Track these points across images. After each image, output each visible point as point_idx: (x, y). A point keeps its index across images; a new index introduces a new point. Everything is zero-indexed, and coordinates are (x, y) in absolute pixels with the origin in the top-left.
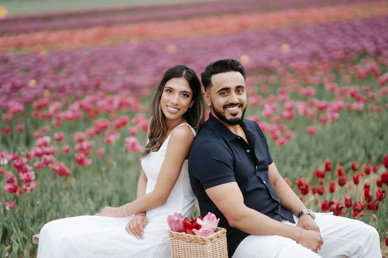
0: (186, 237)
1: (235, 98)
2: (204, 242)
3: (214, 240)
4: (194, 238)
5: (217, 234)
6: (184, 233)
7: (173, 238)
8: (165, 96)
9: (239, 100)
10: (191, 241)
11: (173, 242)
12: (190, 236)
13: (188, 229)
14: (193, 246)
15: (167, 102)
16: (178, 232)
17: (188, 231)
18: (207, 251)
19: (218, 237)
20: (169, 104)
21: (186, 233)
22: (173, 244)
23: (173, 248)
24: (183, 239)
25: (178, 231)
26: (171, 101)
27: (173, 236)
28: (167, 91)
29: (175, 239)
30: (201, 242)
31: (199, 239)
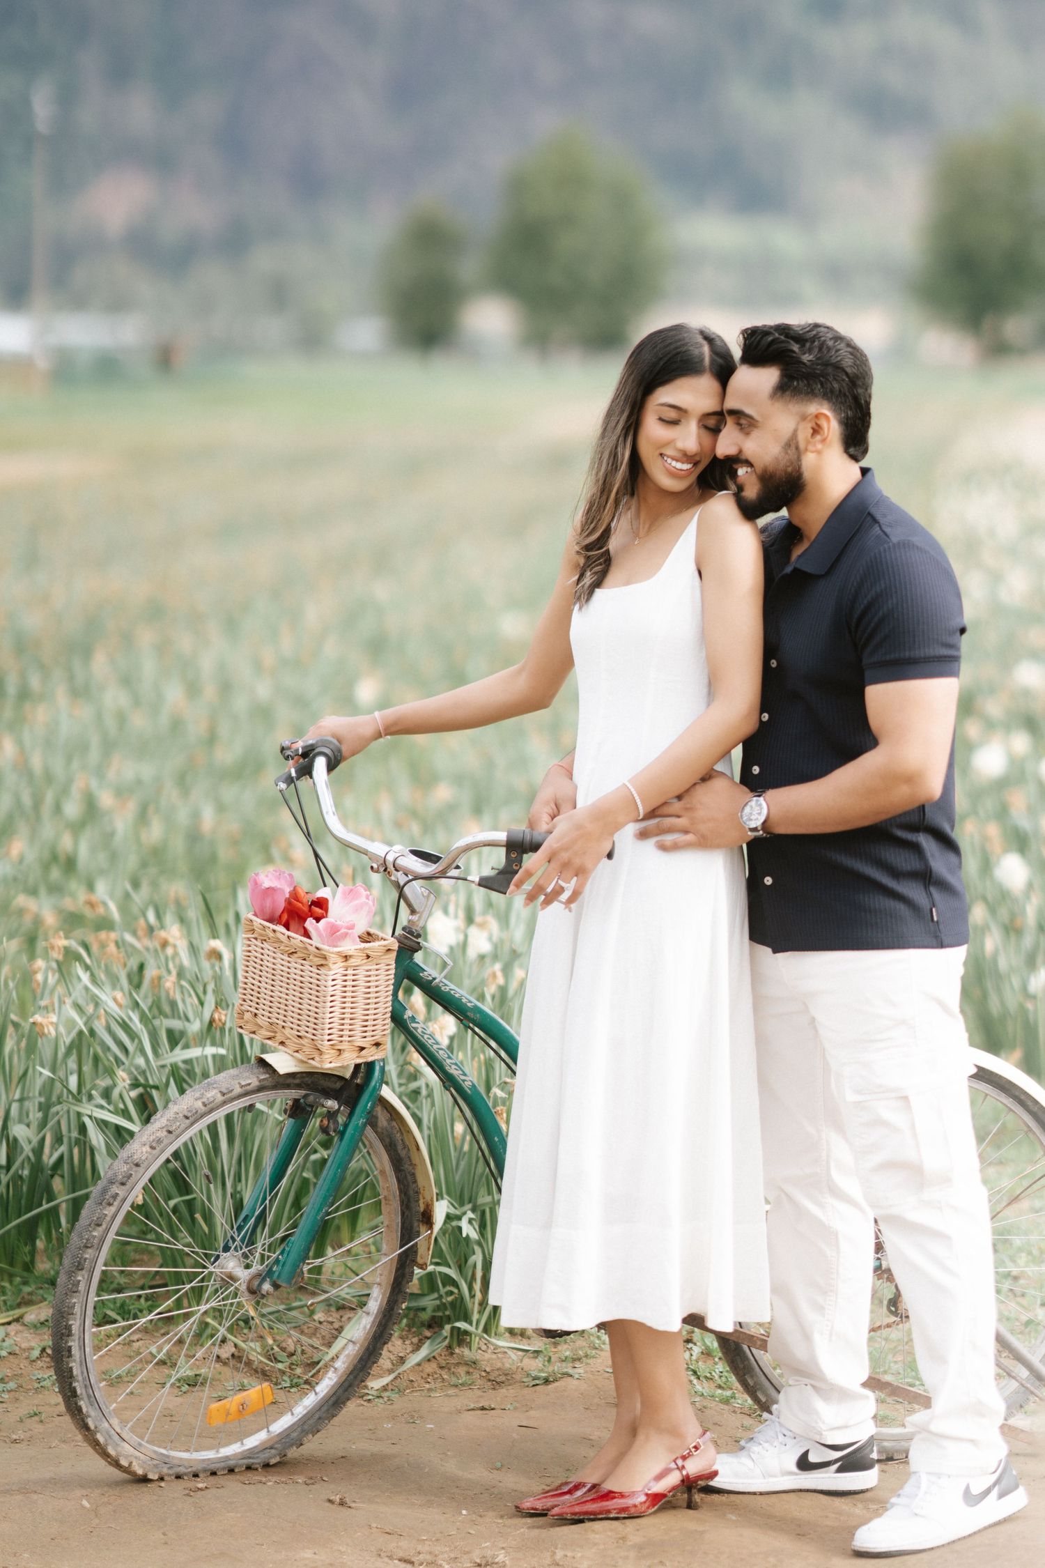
0: (283, 938)
2: (323, 962)
3: (352, 962)
4: (301, 945)
5: (367, 949)
6: (281, 929)
7: (253, 936)
10: (294, 950)
12: (295, 938)
13: (295, 917)
14: (295, 965)
15: (665, 444)
16: (268, 921)
17: (293, 925)
18: (327, 987)
19: (370, 957)
21: (287, 927)
22: (250, 951)
23: (248, 964)
24: (275, 942)
25: (267, 917)
27: (253, 931)
29: (256, 939)
30: (317, 959)
31: (312, 949)
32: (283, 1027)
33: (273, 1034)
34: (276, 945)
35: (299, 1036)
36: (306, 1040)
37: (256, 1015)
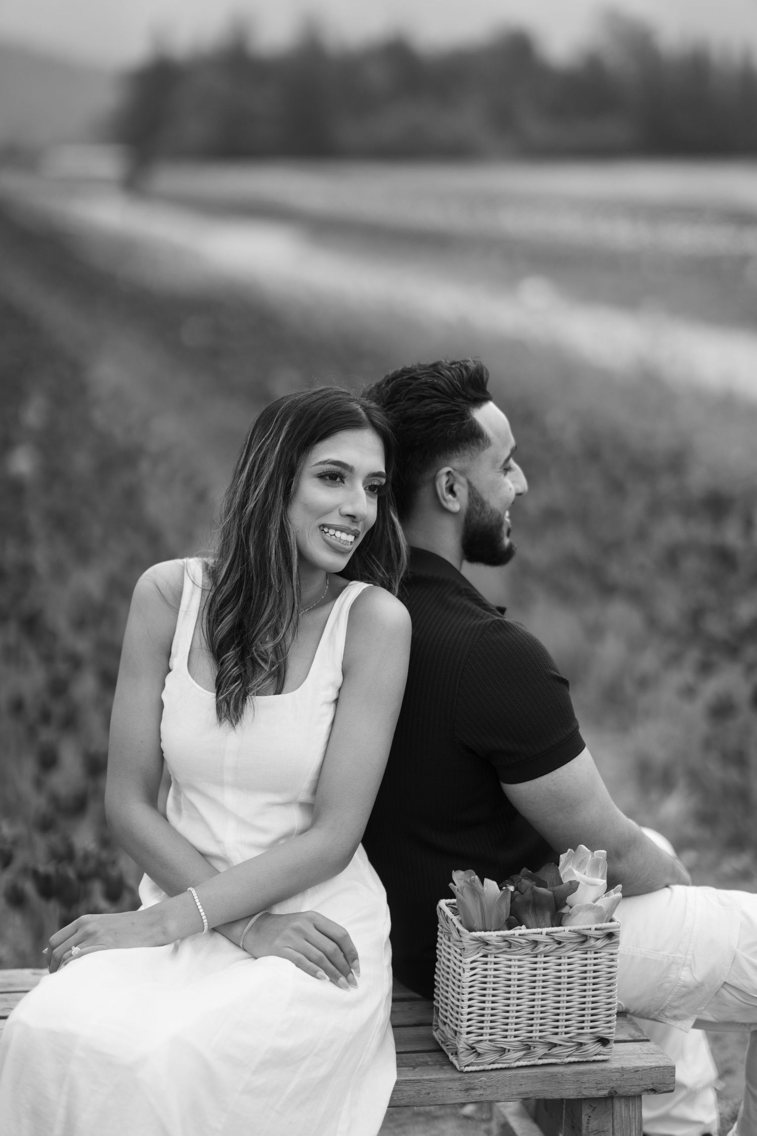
0: (535, 938)
6: (523, 930)
11: (473, 969)
12: (556, 932)
13: (530, 911)
17: (529, 917)
21: (532, 926)
27: (479, 949)
28: (321, 476)
31: (593, 933)
32: (540, 1037)
34: (528, 950)
37: (490, 1041)
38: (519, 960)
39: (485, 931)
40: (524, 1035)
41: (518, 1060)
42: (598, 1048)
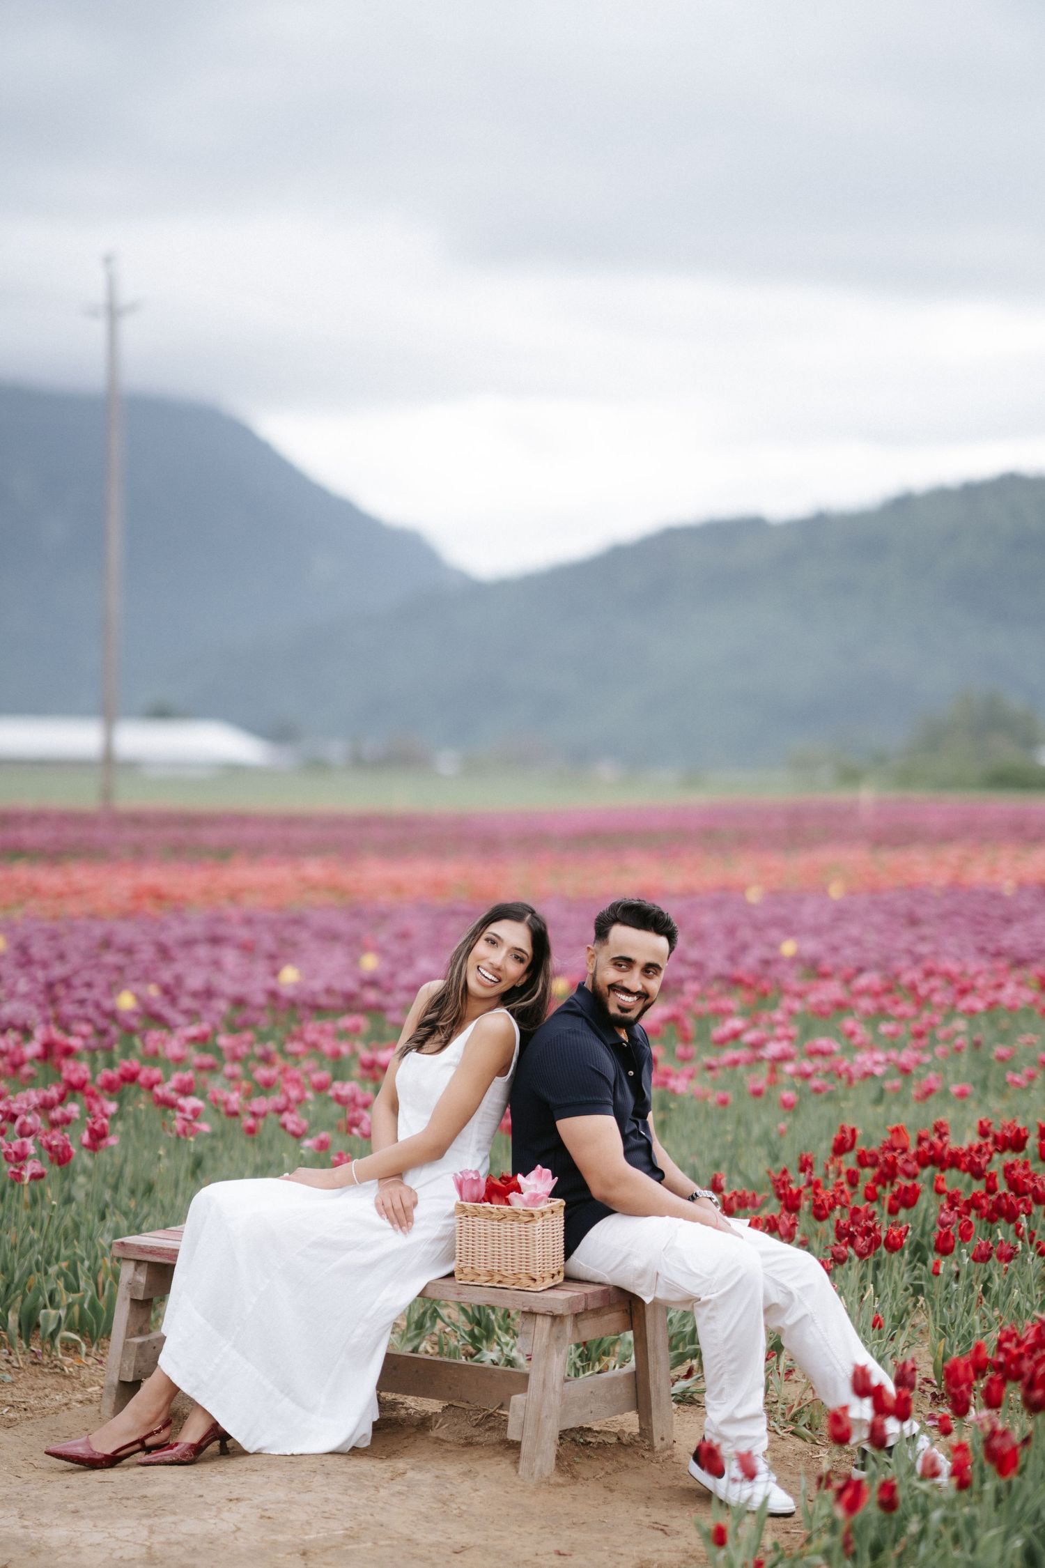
0: (492, 1210)
1: (634, 980)
2: (528, 1219)
3: (547, 1216)
4: (509, 1211)
5: (552, 1207)
6: (488, 1204)
7: (464, 1215)
8: (481, 948)
9: (644, 987)
10: (502, 1217)
11: (461, 1223)
12: (501, 1208)
13: (496, 1195)
14: (505, 1227)
15: (483, 959)
16: (475, 1202)
17: (495, 1199)
18: (535, 1235)
19: (553, 1212)
20: (484, 964)
21: (491, 1203)
24: (485, 1215)
25: (475, 1200)
26: (491, 960)
27: (464, 1211)
28: (487, 940)
29: (467, 1216)
30: (525, 1218)
31: (521, 1212)
32: (498, 1271)
33: (490, 1278)
34: (487, 1217)
35: (514, 1274)
36: (521, 1275)
37: (472, 1268)
38: (485, 1222)
39: (467, 1201)
40: (490, 1268)
41: (487, 1282)
42: (531, 1283)
